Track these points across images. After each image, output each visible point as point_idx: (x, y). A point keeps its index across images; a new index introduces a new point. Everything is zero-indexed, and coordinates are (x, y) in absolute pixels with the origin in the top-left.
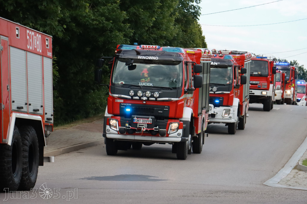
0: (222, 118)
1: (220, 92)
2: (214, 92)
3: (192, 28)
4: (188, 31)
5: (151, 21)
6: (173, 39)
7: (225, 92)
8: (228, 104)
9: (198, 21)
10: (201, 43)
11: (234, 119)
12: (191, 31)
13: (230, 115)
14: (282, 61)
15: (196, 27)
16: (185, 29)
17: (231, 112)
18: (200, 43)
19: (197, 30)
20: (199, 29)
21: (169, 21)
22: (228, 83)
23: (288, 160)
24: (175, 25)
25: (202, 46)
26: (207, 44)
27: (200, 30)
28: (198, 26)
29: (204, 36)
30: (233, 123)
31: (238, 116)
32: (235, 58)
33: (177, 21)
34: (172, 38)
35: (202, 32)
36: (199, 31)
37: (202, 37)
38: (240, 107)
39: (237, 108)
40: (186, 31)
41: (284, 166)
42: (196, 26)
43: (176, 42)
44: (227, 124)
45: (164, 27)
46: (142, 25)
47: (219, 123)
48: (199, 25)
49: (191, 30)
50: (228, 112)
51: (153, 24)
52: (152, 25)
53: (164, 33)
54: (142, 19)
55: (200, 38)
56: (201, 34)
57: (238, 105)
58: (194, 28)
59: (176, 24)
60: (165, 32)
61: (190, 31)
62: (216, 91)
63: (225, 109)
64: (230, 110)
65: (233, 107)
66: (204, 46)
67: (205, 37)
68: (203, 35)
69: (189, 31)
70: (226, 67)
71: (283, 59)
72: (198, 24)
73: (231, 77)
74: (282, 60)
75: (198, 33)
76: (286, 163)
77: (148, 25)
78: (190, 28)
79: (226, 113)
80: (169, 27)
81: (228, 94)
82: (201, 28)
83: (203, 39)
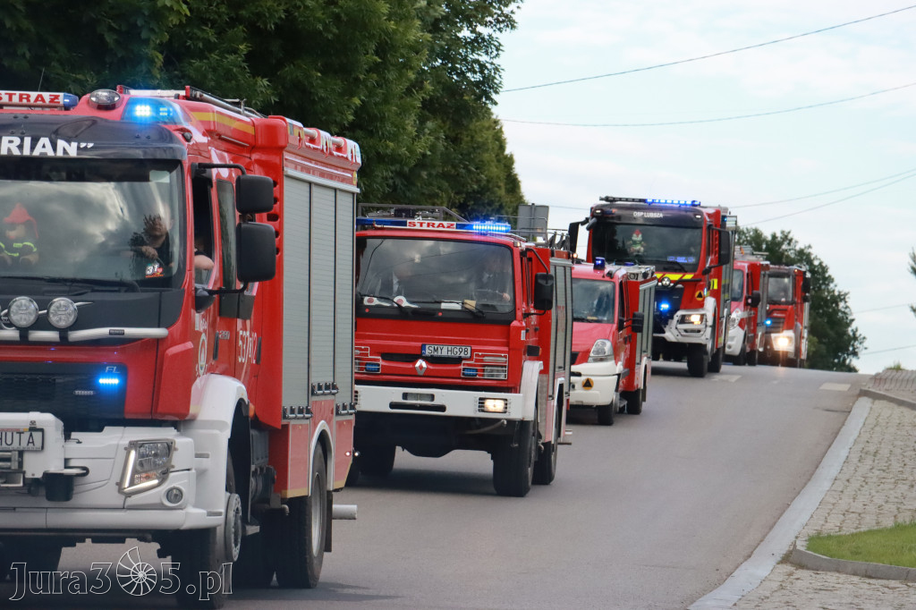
3: (476, 132)
4: (461, 139)
5: (349, 107)
6: (415, 166)
9: (494, 109)
10: (503, 175)
12: (472, 140)
14: (745, 231)
15: (488, 129)
16: (453, 135)
18: (498, 177)
19: (491, 136)
20: (497, 132)
21: (404, 110)
23: (764, 537)
24: (422, 120)
25: (506, 184)
26: (520, 178)
27: (500, 137)
28: (494, 125)
29: (512, 156)
33: (431, 107)
34: (413, 163)
35: (505, 143)
36: (496, 140)
37: (506, 157)
40: (455, 140)
41: (752, 552)
42: (487, 125)
43: (424, 174)
45: (389, 127)
46: (321, 121)
48: (496, 122)
49: (472, 137)
51: (355, 114)
52: (351, 118)
53: (387, 147)
54: (322, 99)
55: (499, 161)
56: (502, 148)
58: (481, 131)
59: (428, 119)
60: (391, 144)
61: (469, 138)
66: (511, 185)
67: (515, 158)
68: (507, 152)
69: (465, 139)
71: (749, 227)
72: (494, 117)
74: (747, 229)
75: (492, 145)
76: (759, 544)
77: (338, 119)
78: (467, 129)
80: (404, 129)
82: (500, 131)
83: (508, 163)
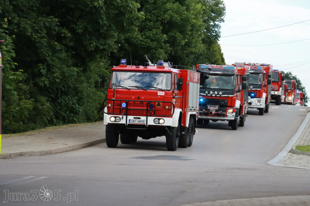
0: (256, 105)
1: (255, 89)
2: (251, 89)
7: (257, 89)
8: (259, 96)
11: (263, 106)
13: (261, 103)
17: (261, 101)
22: (260, 83)
30: (263, 108)
31: (265, 104)
32: (263, 68)
38: (267, 98)
39: (265, 99)
44: (258, 109)
47: (253, 108)
50: (259, 101)
57: (265, 97)
62: (253, 88)
63: (257, 100)
64: (260, 100)
65: (262, 98)
70: (258, 74)
73: (262, 80)
79: (258, 102)
81: (260, 90)
